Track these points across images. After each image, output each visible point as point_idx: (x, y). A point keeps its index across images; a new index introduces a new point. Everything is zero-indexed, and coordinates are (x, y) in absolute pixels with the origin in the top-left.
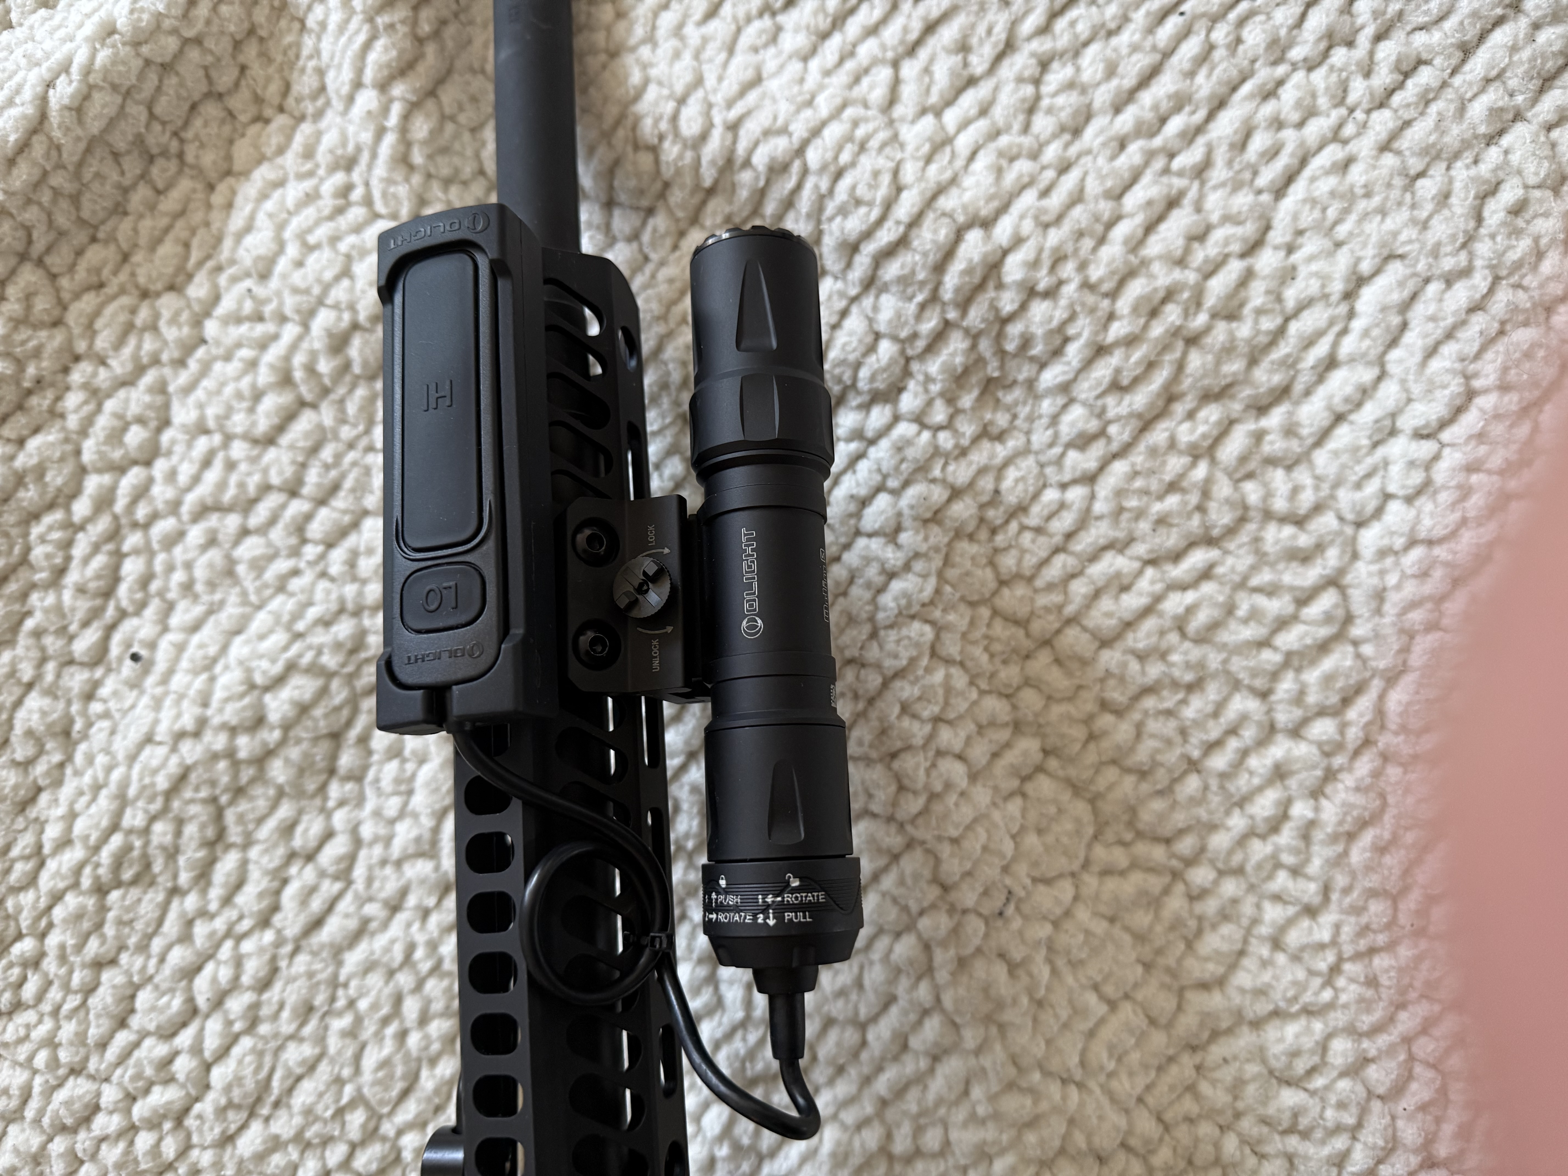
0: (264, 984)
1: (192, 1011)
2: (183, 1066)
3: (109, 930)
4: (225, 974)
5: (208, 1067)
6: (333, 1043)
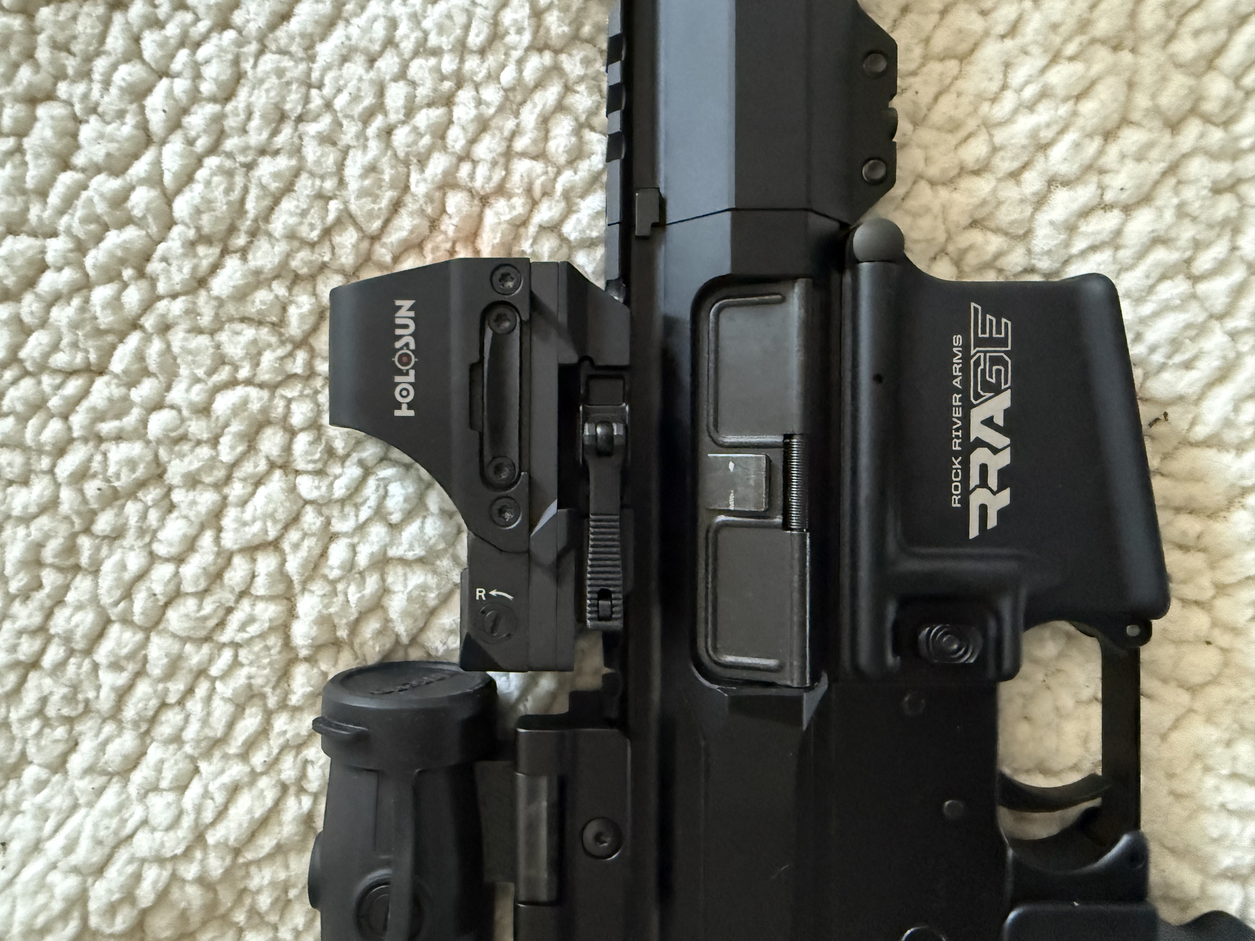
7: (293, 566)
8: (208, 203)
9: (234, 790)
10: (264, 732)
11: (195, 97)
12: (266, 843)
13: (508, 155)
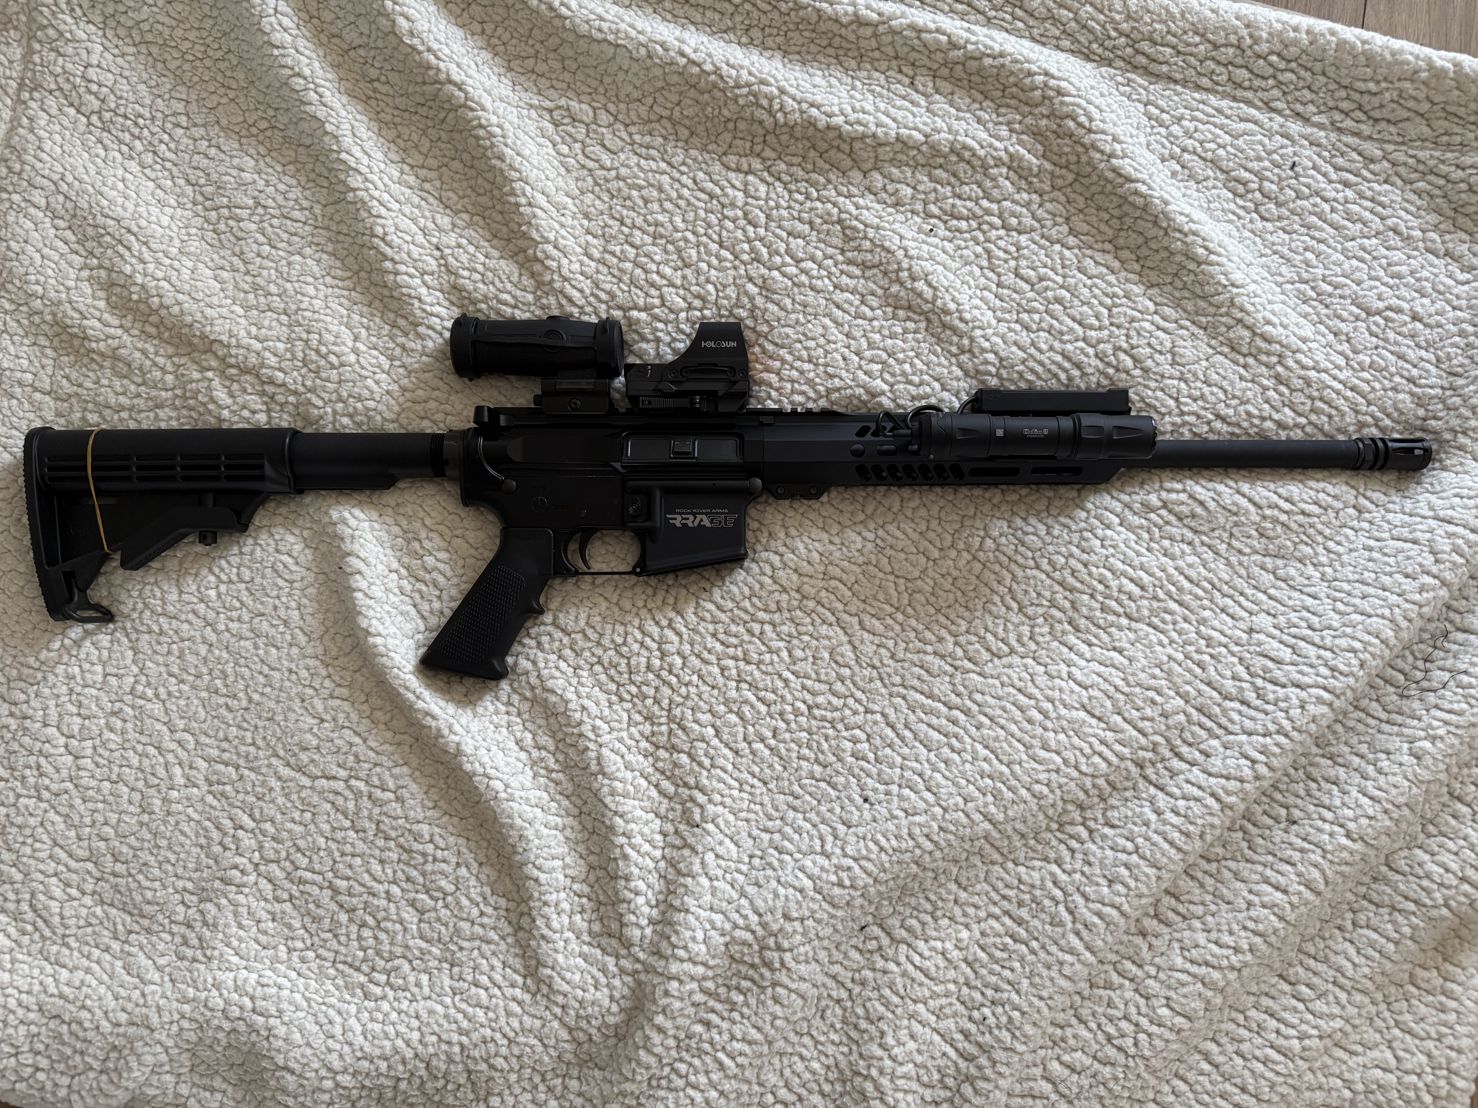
0: (812, 288)
1: (798, 261)
2: (778, 260)
3: (825, 227)
4: (815, 273)
5: (778, 269)
6: (793, 316)
7: (657, 311)
8: (776, 282)
9: (581, 291)
10: (600, 301)
11: (811, 277)
12: (564, 302)
13: (793, 381)
